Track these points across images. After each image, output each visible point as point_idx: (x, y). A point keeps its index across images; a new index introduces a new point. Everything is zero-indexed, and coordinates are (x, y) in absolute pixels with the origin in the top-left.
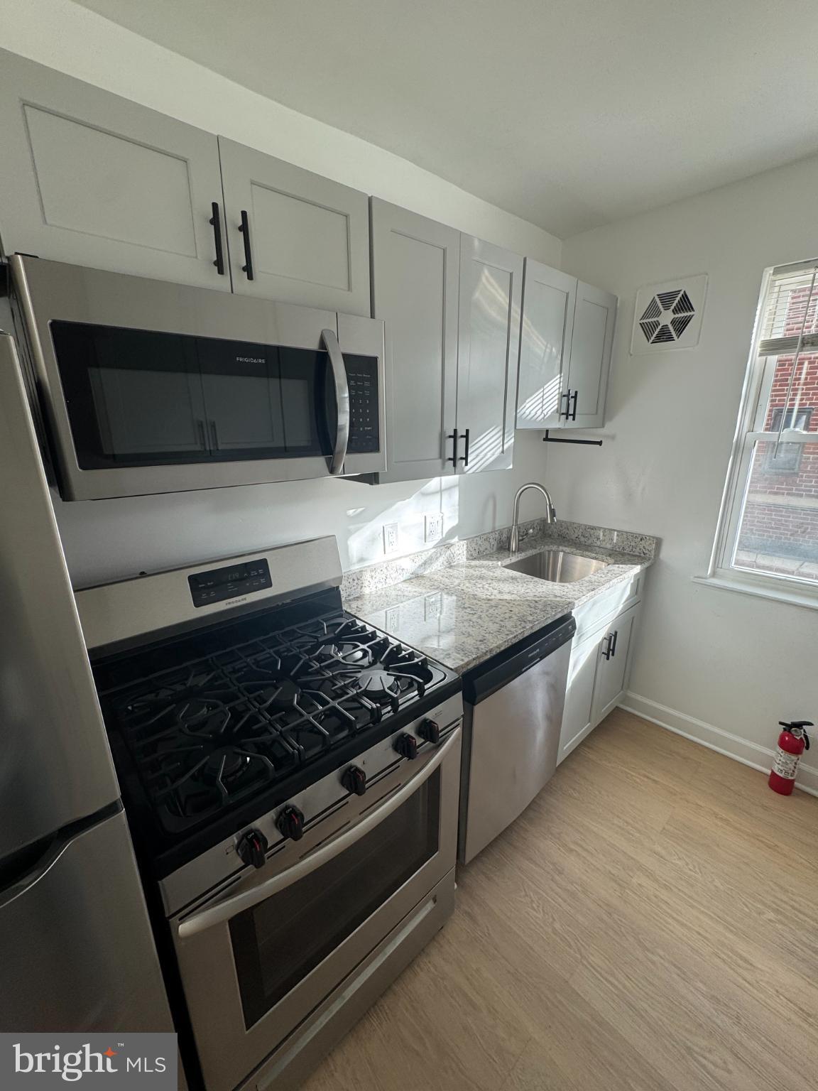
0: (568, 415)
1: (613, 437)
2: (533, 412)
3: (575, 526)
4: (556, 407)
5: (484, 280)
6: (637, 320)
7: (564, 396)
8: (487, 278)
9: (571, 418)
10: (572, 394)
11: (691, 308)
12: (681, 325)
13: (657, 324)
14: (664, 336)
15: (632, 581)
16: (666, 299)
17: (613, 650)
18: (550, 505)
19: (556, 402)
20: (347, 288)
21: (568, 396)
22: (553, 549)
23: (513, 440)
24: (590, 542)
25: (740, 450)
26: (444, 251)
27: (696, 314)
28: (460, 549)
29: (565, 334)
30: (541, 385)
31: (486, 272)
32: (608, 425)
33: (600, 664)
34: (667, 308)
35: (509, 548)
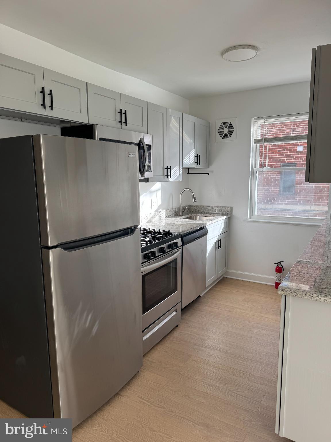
0: (198, 163)
1: (212, 172)
2: (187, 162)
3: (202, 206)
4: (193, 161)
5: (172, 121)
6: (217, 131)
7: (196, 156)
8: (173, 120)
9: (198, 164)
10: (198, 156)
11: (233, 128)
12: (231, 133)
13: (223, 132)
14: (226, 137)
15: (224, 222)
16: (226, 124)
17: (220, 246)
18: (194, 196)
19: (193, 159)
20: (142, 126)
21: (197, 156)
22: (195, 215)
23: (182, 171)
24: (208, 212)
25: (253, 174)
26: (163, 114)
27: (235, 130)
28: (163, 213)
29: (195, 135)
30: (189, 153)
31: (173, 118)
32: (210, 167)
33: (216, 251)
34: (226, 127)
35: (179, 214)
